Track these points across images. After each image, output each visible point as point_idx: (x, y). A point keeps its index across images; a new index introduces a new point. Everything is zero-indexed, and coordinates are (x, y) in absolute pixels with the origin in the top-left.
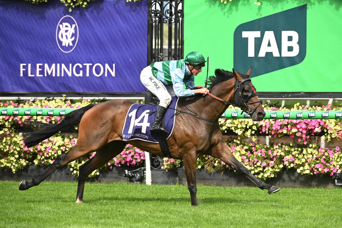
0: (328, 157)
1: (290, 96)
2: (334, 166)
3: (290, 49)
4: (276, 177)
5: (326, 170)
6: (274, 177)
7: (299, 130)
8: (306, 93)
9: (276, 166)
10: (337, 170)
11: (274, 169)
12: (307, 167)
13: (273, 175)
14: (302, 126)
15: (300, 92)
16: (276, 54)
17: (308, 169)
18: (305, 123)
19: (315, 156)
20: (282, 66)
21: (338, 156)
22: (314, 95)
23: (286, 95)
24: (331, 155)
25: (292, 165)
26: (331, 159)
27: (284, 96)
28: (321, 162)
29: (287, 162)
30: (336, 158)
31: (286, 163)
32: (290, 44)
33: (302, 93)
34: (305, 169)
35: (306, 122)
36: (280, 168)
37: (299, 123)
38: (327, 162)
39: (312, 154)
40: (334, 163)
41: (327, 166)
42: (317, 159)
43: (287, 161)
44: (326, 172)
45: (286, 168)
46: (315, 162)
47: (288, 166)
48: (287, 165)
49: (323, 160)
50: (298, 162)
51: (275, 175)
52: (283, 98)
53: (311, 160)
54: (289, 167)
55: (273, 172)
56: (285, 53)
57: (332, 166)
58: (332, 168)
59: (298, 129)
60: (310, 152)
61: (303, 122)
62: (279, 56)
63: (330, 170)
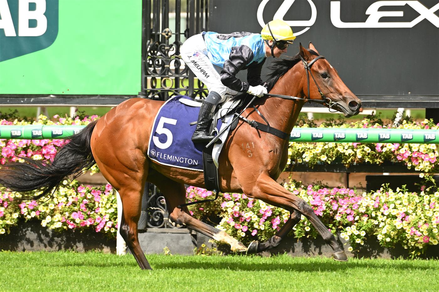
0: (93, 201)
1: (32, 101)
2: (101, 215)
3: (33, 23)
4: (9, 233)
5: (88, 224)
6: (6, 233)
7: (45, 157)
8: (58, 96)
9: (8, 216)
10: (106, 222)
11: (4, 221)
12: (58, 217)
13: (4, 230)
14: (49, 150)
15: (49, 95)
16: (10, 32)
17: (59, 221)
18: (55, 146)
19: (71, 200)
20: (19, 53)
21: (108, 200)
22: (71, 100)
23: (26, 100)
24: (97, 198)
25: (33, 214)
26: (97, 204)
27: (22, 101)
28: (81, 210)
29: (26, 209)
30: (104, 203)
31: (24, 211)
32: (33, 15)
33: (52, 96)
34: (56, 221)
35: (56, 144)
36: (14, 219)
37: (45, 145)
38: (91, 209)
39: (66, 196)
40: (102, 211)
41: (89, 216)
42: (74, 204)
43: (25, 207)
44: (88, 226)
45: (25, 219)
46: (71, 209)
47: (26, 216)
48: (25, 214)
49: (85, 206)
50: (44, 209)
51: (6, 230)
52: (22, 103)
53: (64, 206)
54: (29, 217)
55: (3, 226)
56: (25, 31)
57: (97, 217)
58: (98, 219)
59: (43, 155)
60: (64, 194)
61: (52, 144)
62: (14, 34)
63: (95, 221)
